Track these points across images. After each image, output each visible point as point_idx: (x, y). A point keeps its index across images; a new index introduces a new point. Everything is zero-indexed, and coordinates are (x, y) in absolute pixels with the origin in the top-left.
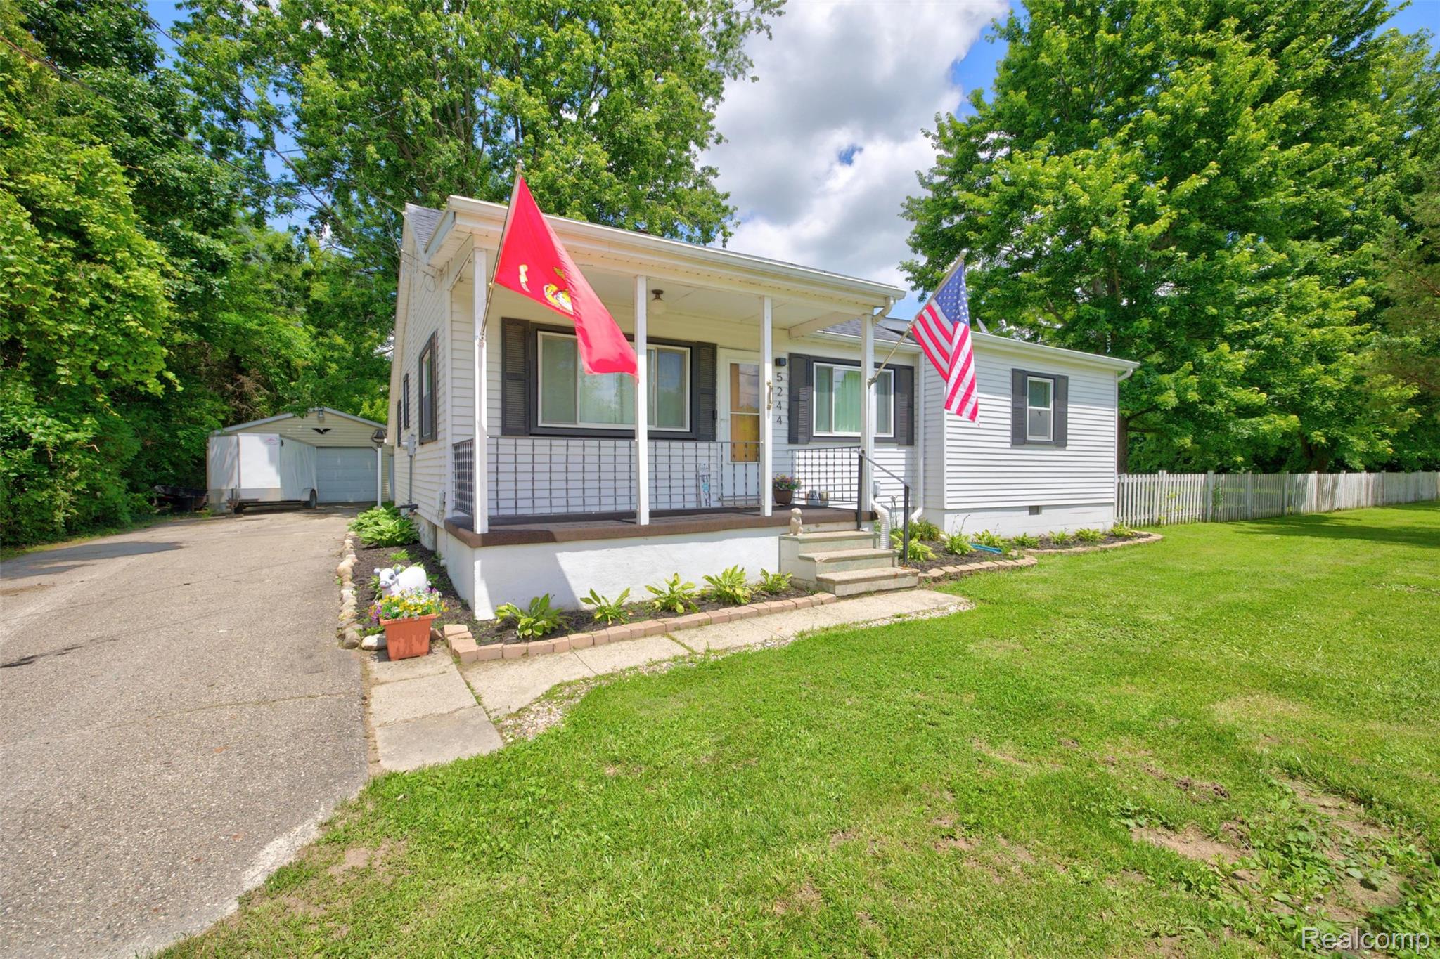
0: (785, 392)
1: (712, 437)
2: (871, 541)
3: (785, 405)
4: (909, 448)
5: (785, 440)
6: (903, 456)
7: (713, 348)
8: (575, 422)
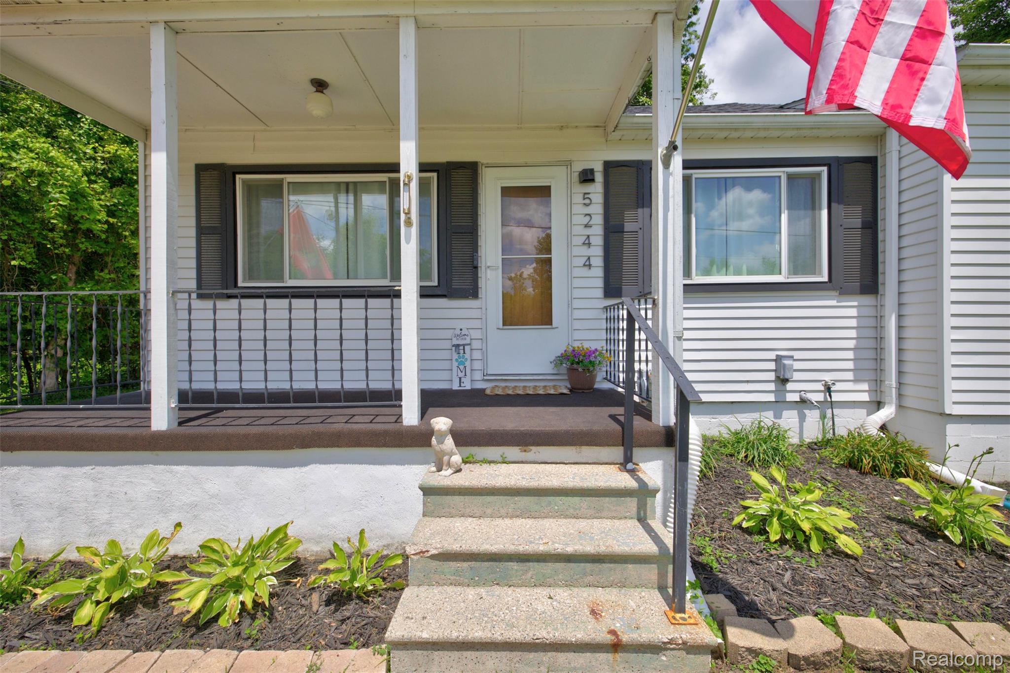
0: (598, 220)
1: (473, 292)
2: (632, 504)
3: (598, 241)
4: (868, 300)
5: (600, 293)
6: (853, 312)
7: (471, 170)
8: (281, 278)
